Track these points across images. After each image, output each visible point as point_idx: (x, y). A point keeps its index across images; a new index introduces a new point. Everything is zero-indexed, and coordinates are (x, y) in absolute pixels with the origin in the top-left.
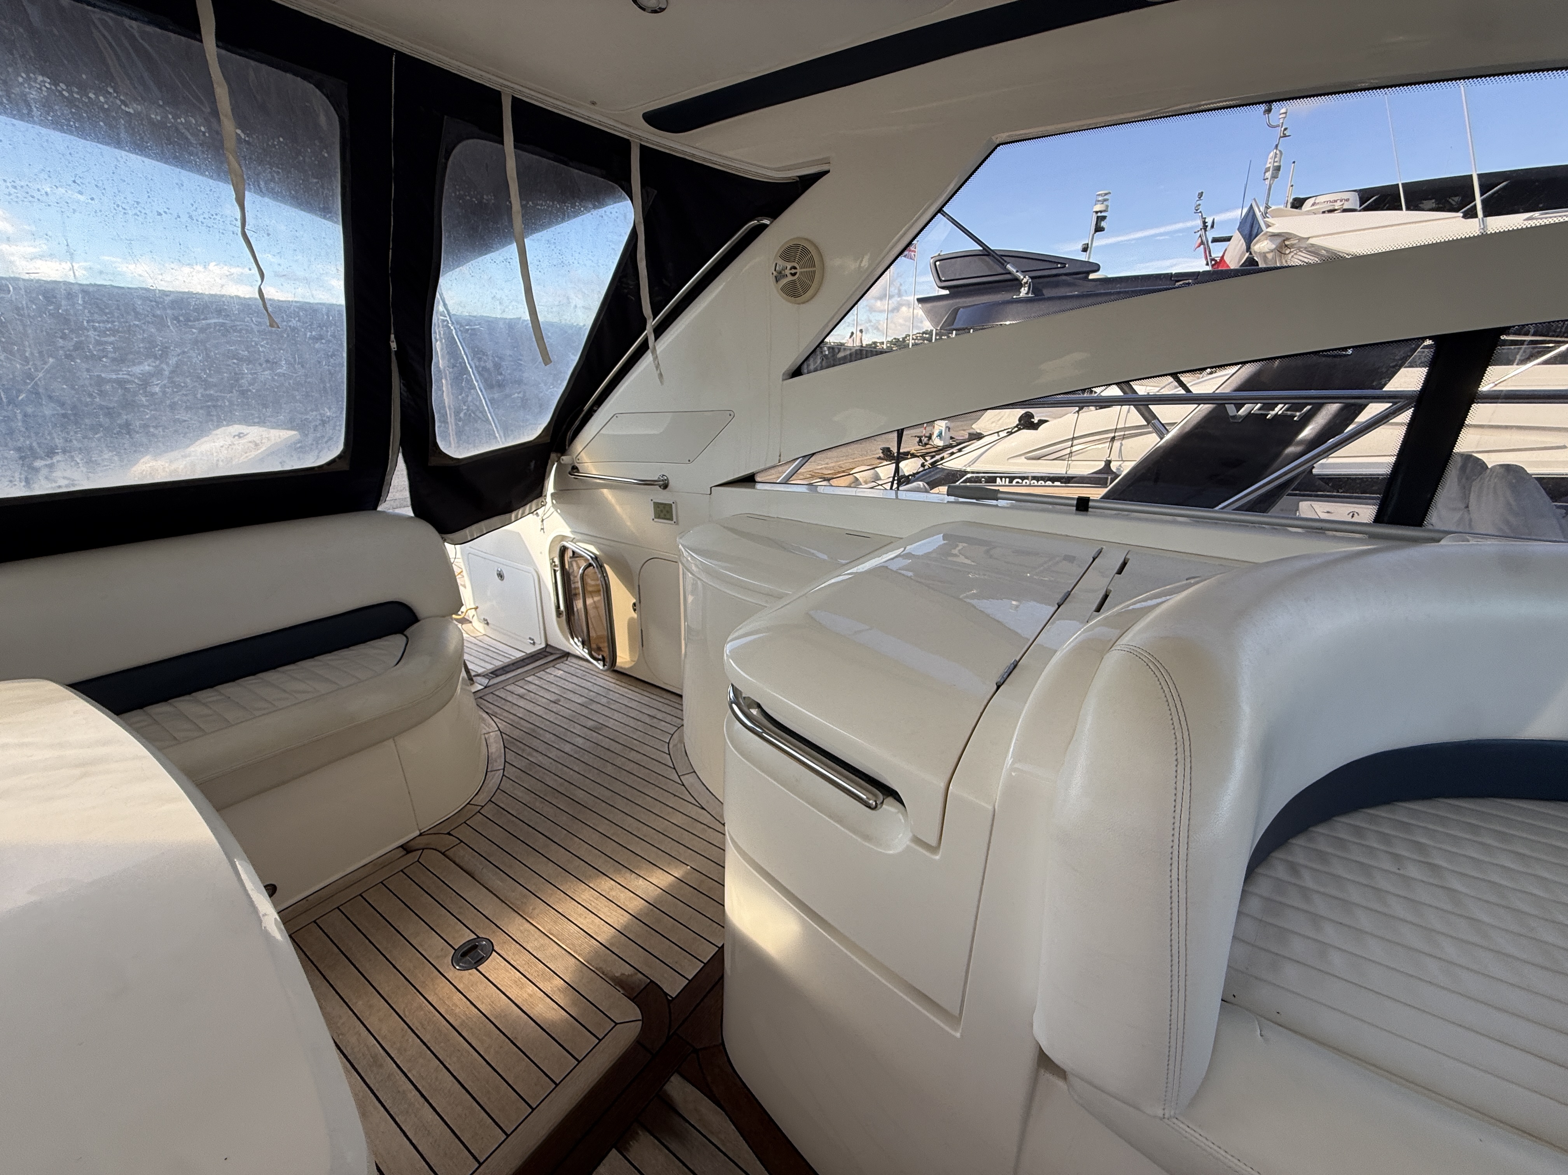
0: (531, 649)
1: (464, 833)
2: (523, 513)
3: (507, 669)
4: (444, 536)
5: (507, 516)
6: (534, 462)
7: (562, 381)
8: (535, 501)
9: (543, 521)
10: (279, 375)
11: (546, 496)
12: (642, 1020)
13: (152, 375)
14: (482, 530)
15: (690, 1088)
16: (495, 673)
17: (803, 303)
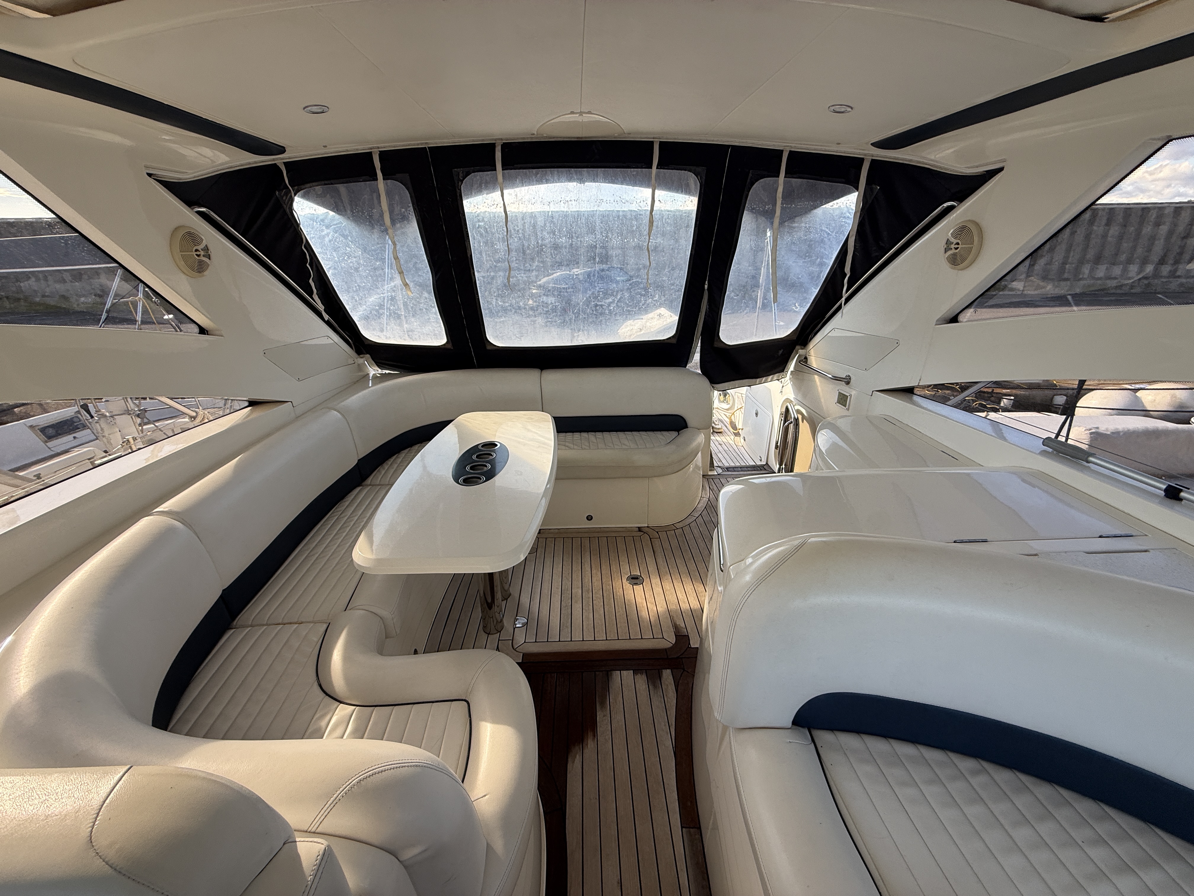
0: (759, 463)
1: (663, 535)
2: (772, 378)
3: (735, 469)
4: (713, 385)
5: (754, 380)
6: (782, 350)
7: (808, 303)
8: (777, 374)
9: (783, 387)
10: (654, 301)
11: (787, 372)
12: (673, 645)
13: (611, 303)
14: (735, 385)
15: (671, 677)
16: (728, 469)
17: (961, 270)
